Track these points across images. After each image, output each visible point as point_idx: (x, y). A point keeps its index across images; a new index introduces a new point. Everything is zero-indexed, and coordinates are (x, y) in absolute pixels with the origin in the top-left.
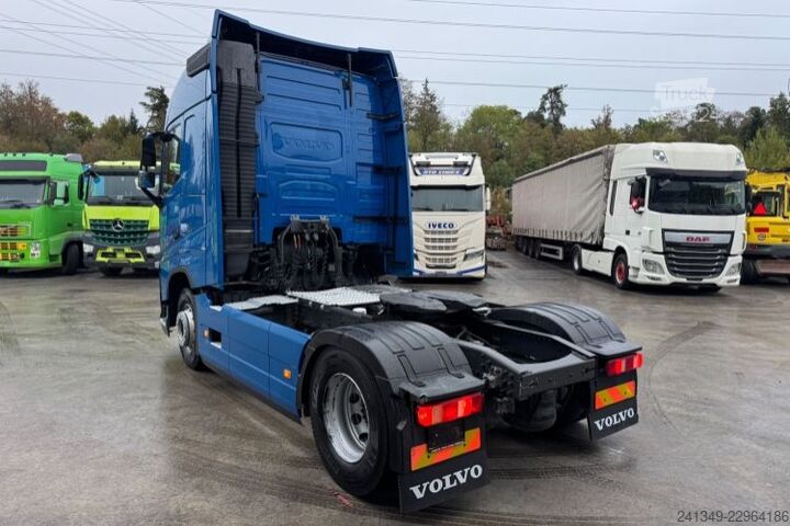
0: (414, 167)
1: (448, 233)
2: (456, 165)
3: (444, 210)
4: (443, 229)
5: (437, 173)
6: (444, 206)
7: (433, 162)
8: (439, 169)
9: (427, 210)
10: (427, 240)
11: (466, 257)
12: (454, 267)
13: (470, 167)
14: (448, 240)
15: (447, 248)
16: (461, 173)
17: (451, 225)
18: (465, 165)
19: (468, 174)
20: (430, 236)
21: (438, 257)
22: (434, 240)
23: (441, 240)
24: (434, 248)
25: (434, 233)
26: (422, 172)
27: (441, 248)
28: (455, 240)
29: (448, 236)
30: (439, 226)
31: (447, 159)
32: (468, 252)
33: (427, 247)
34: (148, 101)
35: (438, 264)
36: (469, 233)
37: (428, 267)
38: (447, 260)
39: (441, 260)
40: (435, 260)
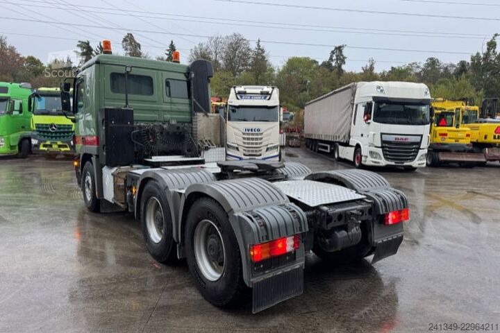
0: (236, 94)
1: (257, 134)
2: (262, 93)
3: (254, 121)
4: (254, 132)
5: (251, 98)
6: (254, 118)
7: (248, 91)
8: (252, 96)
9: (245, 120)
10: (244, 138)
11: (267, 149)
12: (260, 155)
13: (271, 94)
14: (257, 139)
15: (256, 144)
16: (265, 98)
17: (259, 130)
18: (267, 93)
19: (269, 99)
20: (245, 136)
21: (251, 149)
22: (248, 139)
23: (252, 139)
24: (248, 143)
25: (248, 134)
26: (241, 97)
27: (252, 143)
28: (261, 139)
29: (257, 137)
30: (252, 130)
31: (257, 89)
32: (268, 146)
33: (244, 143)
34: (79, 50)
35: (251, 153)
36: (269, 135)
37: (244, 155)
38: (256, 151)
39: (252, 151)
40: (249, 151)
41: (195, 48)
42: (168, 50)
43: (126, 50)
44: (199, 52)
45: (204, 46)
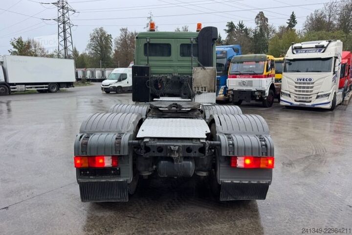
0: (293, 49)
1: (309, 83)
2: (317, 47)
3: (307, 71)
4: (305, 82)
5: (306, 52)
6: (307, 69)
7: (303, 46)
8: (307, 50)
9: (298, 71)
10: (296, 87)
11: (318, 97)
12: (310, 102)
13: (326, 48)
14: (308, 88)
15: (307, 91)
16: (320, 51)
17: (310, 80)
18: (323, 47)
19: (323, 52)
20: (297, 85)
21: (301, 96)
22: (300, 87)
23: (304, 87)
24: (300, 91)
25: (300, 83)
26: (297, 52)
27: (303, 91)
28: (312, 87)
29: (308, 86)
30: (303, 80)
31: (313, 44)
32: (319, 94)
33: (296, 91)
35: (301, 100)
36: (321, 84)
37: (295, 101)
38: (307, 98)
39: (303, 98)
40: (299, 98)
41: (312, 14)
42: (289, 20)
43: (258, 24)
44: (314, 17)
45: (320, 12)
